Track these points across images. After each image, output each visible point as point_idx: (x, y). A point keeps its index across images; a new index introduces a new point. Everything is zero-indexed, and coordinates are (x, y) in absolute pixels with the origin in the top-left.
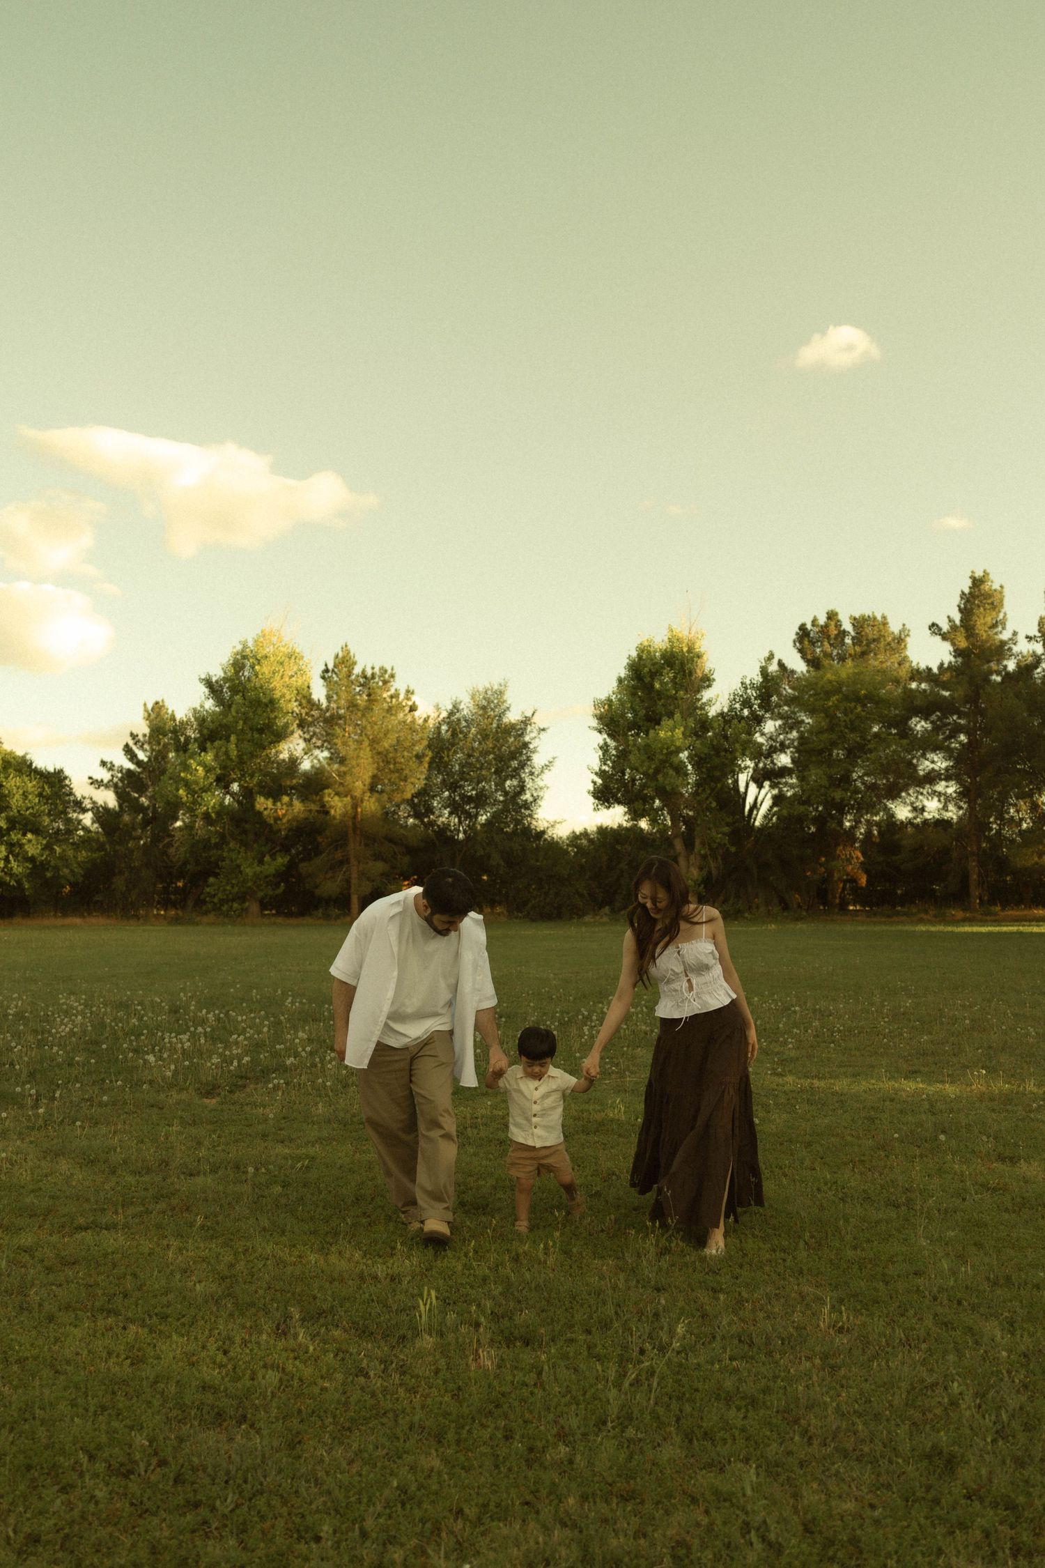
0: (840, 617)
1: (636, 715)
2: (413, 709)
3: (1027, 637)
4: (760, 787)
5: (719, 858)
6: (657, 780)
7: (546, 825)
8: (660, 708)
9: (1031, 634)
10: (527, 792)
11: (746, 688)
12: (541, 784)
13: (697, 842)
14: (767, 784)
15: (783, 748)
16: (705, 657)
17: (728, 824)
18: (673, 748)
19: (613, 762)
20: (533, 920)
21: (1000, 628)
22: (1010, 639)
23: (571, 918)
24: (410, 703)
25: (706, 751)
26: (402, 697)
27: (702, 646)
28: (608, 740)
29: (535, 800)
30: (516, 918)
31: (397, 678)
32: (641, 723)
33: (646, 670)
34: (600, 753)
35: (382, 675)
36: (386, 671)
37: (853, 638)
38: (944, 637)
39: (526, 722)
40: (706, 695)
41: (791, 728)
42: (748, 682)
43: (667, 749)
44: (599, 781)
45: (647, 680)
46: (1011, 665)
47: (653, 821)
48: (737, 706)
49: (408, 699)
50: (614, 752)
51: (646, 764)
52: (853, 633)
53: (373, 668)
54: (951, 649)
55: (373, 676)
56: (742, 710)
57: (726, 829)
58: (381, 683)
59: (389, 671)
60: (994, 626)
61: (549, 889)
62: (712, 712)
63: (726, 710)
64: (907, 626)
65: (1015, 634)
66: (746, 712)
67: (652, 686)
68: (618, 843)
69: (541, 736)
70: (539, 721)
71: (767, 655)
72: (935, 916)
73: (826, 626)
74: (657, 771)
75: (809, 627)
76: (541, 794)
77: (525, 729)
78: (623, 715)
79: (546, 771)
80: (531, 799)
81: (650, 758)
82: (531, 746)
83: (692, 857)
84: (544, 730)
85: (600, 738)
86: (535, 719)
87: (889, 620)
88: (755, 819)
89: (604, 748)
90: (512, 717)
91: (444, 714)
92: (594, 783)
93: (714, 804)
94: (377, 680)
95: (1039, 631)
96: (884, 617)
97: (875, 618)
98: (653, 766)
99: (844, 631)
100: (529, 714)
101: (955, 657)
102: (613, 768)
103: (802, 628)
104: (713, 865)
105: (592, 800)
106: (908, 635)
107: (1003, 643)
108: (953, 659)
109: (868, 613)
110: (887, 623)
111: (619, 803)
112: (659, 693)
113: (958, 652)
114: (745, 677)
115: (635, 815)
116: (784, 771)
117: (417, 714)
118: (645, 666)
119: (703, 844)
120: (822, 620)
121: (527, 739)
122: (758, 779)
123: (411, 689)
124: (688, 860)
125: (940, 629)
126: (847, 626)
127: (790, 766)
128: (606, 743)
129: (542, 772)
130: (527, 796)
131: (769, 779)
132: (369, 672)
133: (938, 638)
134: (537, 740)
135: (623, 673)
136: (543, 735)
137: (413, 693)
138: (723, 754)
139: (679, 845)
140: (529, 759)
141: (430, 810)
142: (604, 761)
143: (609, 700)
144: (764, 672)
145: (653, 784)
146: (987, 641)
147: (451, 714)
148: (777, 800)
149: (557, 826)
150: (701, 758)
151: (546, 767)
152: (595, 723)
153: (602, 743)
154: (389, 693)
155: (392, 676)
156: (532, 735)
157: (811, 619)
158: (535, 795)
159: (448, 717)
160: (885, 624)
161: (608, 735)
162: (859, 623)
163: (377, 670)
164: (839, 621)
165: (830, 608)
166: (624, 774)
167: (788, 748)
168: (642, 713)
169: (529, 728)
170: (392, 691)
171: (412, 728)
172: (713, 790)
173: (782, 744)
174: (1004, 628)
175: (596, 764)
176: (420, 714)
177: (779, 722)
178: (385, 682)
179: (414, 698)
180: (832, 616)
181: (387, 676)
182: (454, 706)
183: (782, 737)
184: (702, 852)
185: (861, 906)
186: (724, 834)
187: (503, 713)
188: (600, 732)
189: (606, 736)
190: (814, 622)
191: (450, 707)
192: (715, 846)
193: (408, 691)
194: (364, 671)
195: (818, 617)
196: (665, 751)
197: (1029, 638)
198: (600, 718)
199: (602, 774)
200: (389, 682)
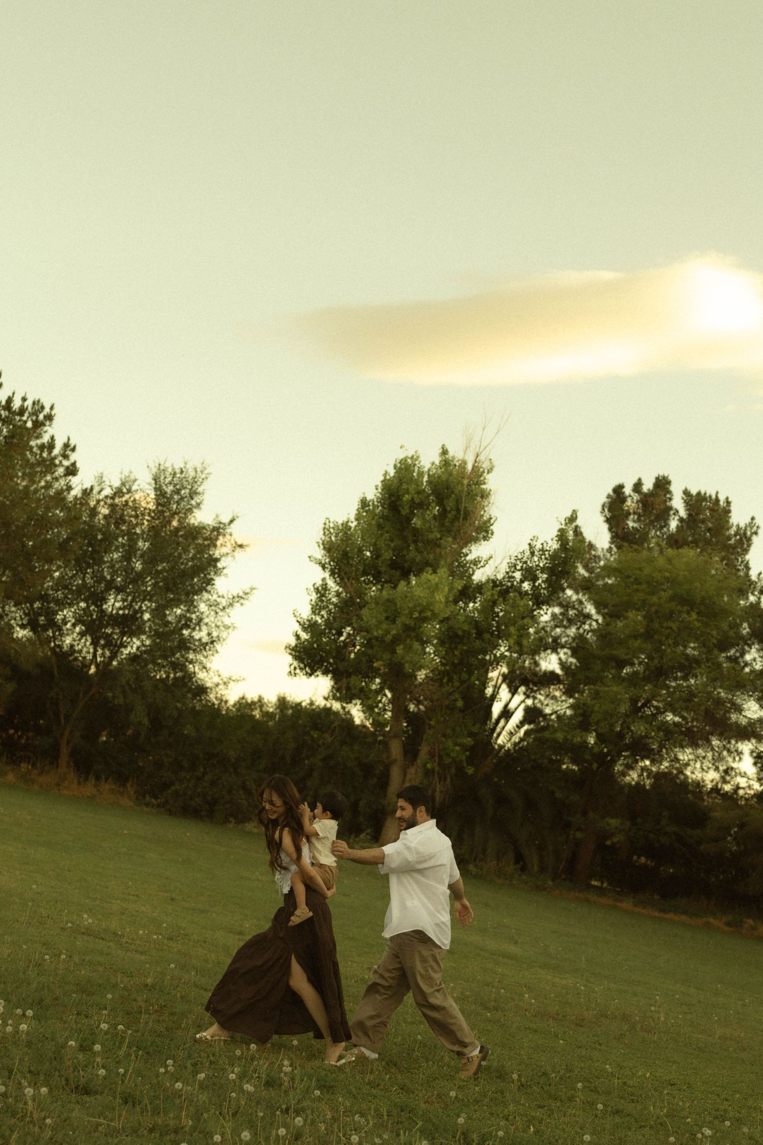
0: (673, 488)
1: (377, 555)
2: (72, 471)
4: (513, 691)
5: (449, 781)
6: (394, 652)
7: (216, 680)
8: (412, 553)
10: (204, 628)
11: (533, 554)
12: (227, 621)
13: (424, 750)
14: (522, 689)
15: (555, 646)
16: (492, 499)
17: (471, 734)
18: (429, 614)
19: (330, 612)
20: (170, 813)
23: (226, 821)
24: (66, 463)
25: (466, 627)
26: (56, 451)
27: (491, 482)
28: (331, 583)
29: (212, 642)
30: (147, 805)
31: (55, 422)
32: (383, 569)
33: (407, 497)
34: (314, 596)
35: (35, 413)
36: (43, 408)
37: (681, 520)
39: (218, 530)
40: (476, 551)
41: (571, 622)
42: (539, 546)
43: (420, 613)
44: (304, 636)
45: (405, 511)
47: (368, 709)
48: (518, 575)
49: (66, 457)
50: (334, 600)
51: (384, 626)
52: (683, 513)
53: (24, 399)
55: (22, 411)
56: (522, 581)
57: (469, 741)
58: (29, 424)
59: (47, 410)
61: (204, 774)
62: (479, 576)
63: (500, 577)
64: (757, 521)
66: (526, 586)
67: (408, 520)
68: (315, 727)
69: (236, 554)
70: (237, 533)
71: (569, 514)
72: (729, 924)
73: (651, 494)
74: (396, 641)
75: (628, 490)
76: (224, 634)
77: (217, 539)
78: (360, 551)
79: (237, 605)
80: (205, 639)
81: (392, 619)
82: (219, 565)
83: (412, 770)
84: (241, 546)
85: (318, 575)
86: (233, 528)
87: (733, 508)
88: (499, 735)
89: (322, 591)
90: (202, 517)
91: (108, 492)
92: (298, 637)
93: (460, 704)
94: (25, 418)
96: (728, 503)
97: (717, 500)
98: (394, 632)
99: (671, 508)
100: (225, 519)
102: (327, 623)
103: (618, 489)
104: (439, 787)
105: (289, 659)
106: (756, 533)
109: (711, 491)
110: (729, 511)
111: (325, 673)
112: (416, 532)
114: (535, 538)
115: (343, 692)
116: (550, 679)
117: (74, 481)
118: (407, 491)
119: (431, 755)
120: (648, 486)
121: (217, 554)
122: (514, 681)
123: (72, 443)
124: (405, 775)
126: (678, 503)
127: (558, 671)
128: (325, 587)
129: (231, 605)
130: (201, 634)
131: (527, 685)
132: (17, 404)
134: (229, 558)
135: (372, 494)
136: (239, 553)
137: (73, 450)
138: (487, 636)
139: (396, 748)
140: (210, 582)
141: (52, 623)
142: (316, 609)
143: (346, 525)
144: (562, 536)
145: (387, 656)
147: (119, 493)
148: (532, 714)
149: (232, 684)
150: (456, 635)
151: (238, 599)
152: (319, 553)
153: (319, 583)
154: (39, 442)
155: (49, 418)
156: (224, 550)
157: (635, 480)
158: (215, 634)
159: (113, 498)
160: (727, 512)
161: (332, 573)
162: (695, 502)
163: (29, 403)
164: (670, 492)
165: (662, 472)
166: (340, 634)
167: (563, 647)
168: (387, 555)
169: (221, 541)
170: (46, 439)
171: (59, 498)
172: (462, 682)
173: (556, 640)
175: (306, 613)
176: (78, 484)
177: (557, 610)
178: (38, 425)
179: (73, 457)
180: (662, 484)
181: (41, 417)
182: (123, 484)
183: (558, 630)
184: (429, 766)
185: (609, 884)
186: (464, 748)
187: (190, 510)
188: (324, 567)
189: (327, 575)
190: (638, 486)
191: (117, 484)
192: (447, 761)
193: (66, 445)
194: (10, 400)
195: (644, 481)
196: (416, 615)
198: (329, 548)
199: (310, 627)
200: (43, 424)
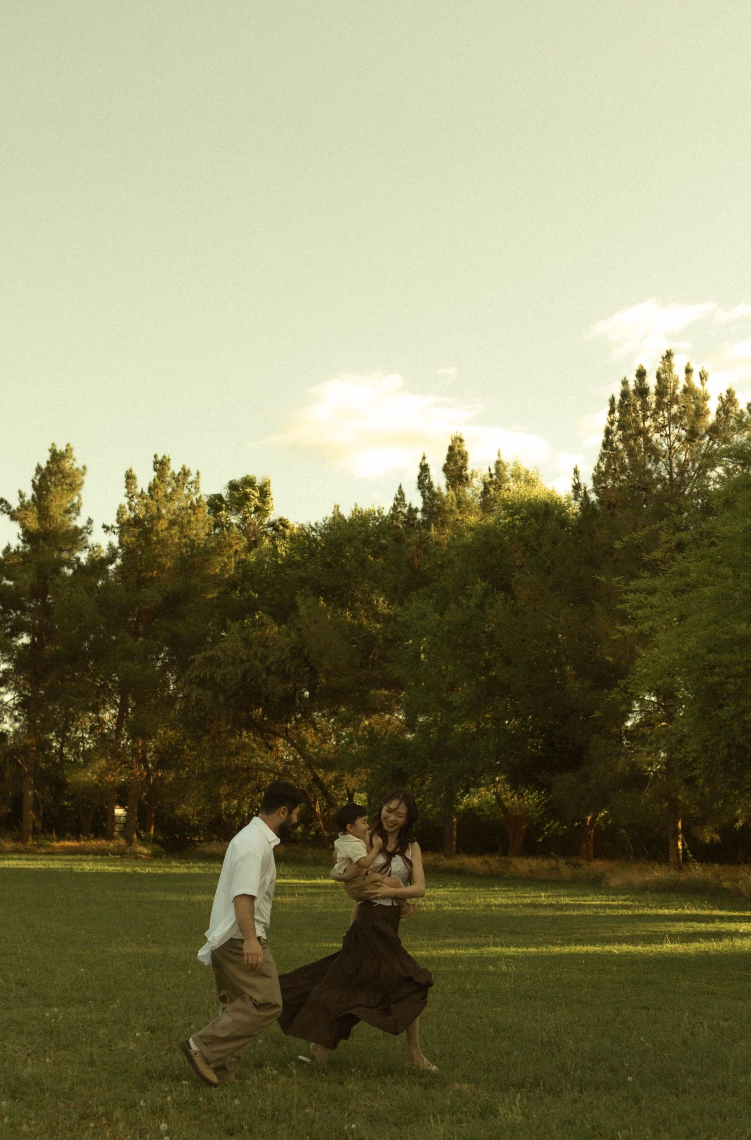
3: (104, 527)
9: (109, 524)
21: (73, 515)
22: (86, 528)
38: (13, 517)
46: (83, 556)
54: (20, 531)
60: (68, 512)
65: (90, 521)
95: (118, 521)
101: (23, 541)
107: (77, 531)
108: (21, 544)
113: (29, 536)
125: (9, 507)
133: (6, 517)
146: (61, 527)
174: (78, 514)
197: (106, 528)
